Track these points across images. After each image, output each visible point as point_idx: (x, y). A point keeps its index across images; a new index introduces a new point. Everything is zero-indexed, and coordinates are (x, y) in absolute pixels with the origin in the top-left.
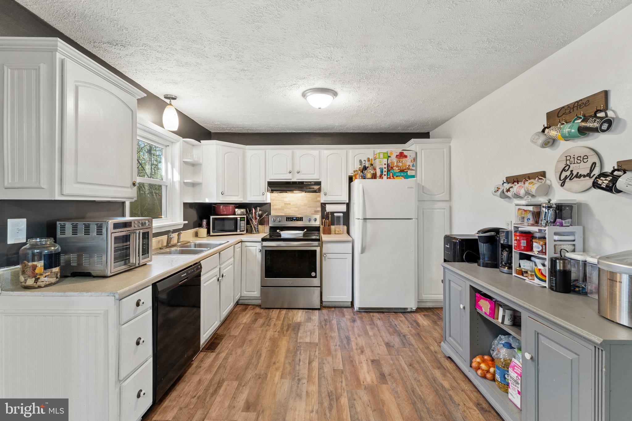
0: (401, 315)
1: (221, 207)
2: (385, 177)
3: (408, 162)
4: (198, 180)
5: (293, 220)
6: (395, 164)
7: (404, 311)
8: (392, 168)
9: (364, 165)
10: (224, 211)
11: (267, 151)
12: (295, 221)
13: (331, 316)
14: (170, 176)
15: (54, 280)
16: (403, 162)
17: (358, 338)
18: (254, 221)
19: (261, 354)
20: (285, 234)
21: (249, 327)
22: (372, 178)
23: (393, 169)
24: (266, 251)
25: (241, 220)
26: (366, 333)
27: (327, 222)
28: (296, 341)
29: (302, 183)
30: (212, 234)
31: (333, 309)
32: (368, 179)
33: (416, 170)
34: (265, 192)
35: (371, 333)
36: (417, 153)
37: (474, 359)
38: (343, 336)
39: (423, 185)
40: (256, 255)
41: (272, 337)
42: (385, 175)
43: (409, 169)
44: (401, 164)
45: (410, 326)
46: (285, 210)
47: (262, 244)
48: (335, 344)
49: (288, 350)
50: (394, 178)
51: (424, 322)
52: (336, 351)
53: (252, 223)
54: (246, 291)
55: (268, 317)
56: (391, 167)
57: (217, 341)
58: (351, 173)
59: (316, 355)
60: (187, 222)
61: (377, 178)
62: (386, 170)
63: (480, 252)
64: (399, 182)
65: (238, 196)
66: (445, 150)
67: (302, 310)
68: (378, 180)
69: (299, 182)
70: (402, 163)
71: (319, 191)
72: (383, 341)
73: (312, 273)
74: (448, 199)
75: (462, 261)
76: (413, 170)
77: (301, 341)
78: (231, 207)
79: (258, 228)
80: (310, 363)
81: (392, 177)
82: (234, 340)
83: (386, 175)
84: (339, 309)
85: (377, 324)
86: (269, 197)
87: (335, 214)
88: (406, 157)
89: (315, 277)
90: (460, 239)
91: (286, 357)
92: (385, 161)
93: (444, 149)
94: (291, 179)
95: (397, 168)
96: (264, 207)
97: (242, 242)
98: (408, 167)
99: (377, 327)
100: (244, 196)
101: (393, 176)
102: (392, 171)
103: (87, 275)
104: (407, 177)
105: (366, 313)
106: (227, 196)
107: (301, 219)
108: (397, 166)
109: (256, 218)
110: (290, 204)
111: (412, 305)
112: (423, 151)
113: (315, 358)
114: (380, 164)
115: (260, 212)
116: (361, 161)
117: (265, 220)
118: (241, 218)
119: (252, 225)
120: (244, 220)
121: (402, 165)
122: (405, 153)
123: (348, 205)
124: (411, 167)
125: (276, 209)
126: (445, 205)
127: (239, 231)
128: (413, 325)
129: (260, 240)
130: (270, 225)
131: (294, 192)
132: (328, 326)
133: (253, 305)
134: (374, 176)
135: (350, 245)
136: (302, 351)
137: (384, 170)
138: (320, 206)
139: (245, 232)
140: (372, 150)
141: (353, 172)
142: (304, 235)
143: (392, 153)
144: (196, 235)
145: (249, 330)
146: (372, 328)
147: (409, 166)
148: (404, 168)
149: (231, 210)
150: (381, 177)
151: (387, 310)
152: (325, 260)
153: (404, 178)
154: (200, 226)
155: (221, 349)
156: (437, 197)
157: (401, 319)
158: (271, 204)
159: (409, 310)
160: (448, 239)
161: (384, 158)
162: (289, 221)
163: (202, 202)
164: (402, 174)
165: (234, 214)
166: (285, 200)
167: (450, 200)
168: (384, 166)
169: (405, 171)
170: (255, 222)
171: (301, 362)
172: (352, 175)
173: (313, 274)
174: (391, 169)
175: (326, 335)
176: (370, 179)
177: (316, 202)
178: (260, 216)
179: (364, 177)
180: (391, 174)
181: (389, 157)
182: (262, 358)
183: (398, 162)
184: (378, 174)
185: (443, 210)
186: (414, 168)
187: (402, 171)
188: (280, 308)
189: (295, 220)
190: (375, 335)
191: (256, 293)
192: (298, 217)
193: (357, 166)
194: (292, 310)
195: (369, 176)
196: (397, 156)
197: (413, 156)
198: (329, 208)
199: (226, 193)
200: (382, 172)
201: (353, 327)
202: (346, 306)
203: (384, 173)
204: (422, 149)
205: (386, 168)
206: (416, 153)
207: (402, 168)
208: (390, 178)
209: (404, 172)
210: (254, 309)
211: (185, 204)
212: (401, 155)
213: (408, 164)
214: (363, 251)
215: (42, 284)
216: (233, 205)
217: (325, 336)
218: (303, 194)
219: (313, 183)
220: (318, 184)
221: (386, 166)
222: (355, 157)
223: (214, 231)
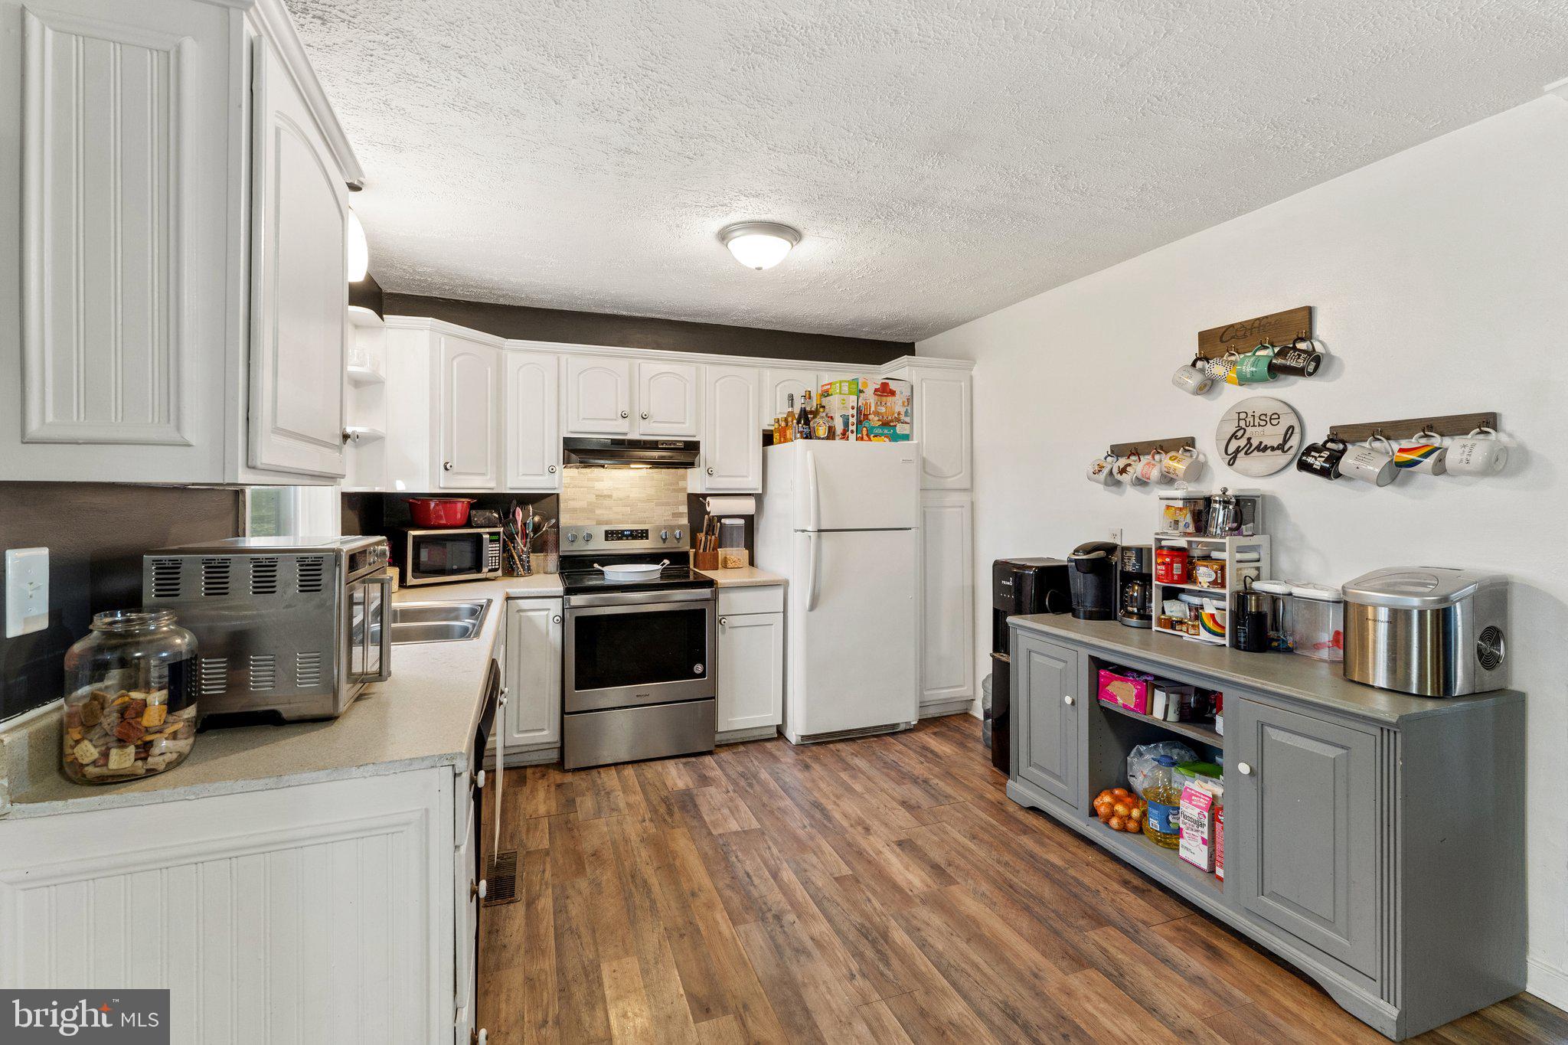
0: (890, 739)
1: (432, 505)
2: (852, 437)
3: (896, 404)
4: (374, 427)
5: (624, 538)
7: (891, 732)
8: (866, 416)
9: (801, 406)
10: (439, 517)
11: (566, 357)
12: (627, 539)
13: (749, 765)
16: (888, 404)
17: (841, 804)
18: (519, 540)
19: (646, 882)
20: (616, 574)
21: (566, 824)
22: (828, 438)
23: (867, 419)
25: (490, 541)
26: (850, 790)
27: (711, 540)
28: (710, 834)
29: (655, 443)
30: (411, 580)
31: (742, 748)
32: (819, 438)
33: (911, 424)
34: (557, 465)
35: (858, 788)
37: (1099, 799)
38: (806, 804)
39: (924, 455)
40: (548, 633)
41: (645, 836)
42: (852, 432)
43: (898, 420)
44: (883, 410)
45: (922, 759)
46: (598, 512)
47: (565, 602)
48: (800, 824)
49: (705, 858)
50: (870, 440)
51: (944, 748)
52: (812, 838)
53: (514, 547)
54: (519, 732)
55: (599, 791)
56: (864, 415)
57: (505, 873)
58: (769, 425)
59: (776, 855)
61: (837, 438)
62: (854, 420)
64: (880, 447)
65: (484, 474)
66: (963, 384)
67: (672, 762)
68: (838, 443)
69: (646, 442)
70: (886, 408)
72: (893, 798)
73: (695, 666)
74: (968, 486)
75: (1045, 611)
76: (906, 423)
77: (721, 831)
78: (459, 506)
79: (528, 562)
80: (775, 875)
81: (865, 437)
82: (548, 859)
83: (855, 433)
84: (756, 746)
85: (857, 766)
86: (559, 479)
87: (727, 522)
88: (893, 393)
89: (702, 674)
90: (1036, 567)
91: (712, 875)
92: (853, 401)
93: (961, 381)
94: (626, 434)
95: (877, 418)
96: (545, 502)
97: (508, 599)
98: (896, 415)
99: (862, 772)
100: (500, 477)
101: (867, 435)
102: (867, 425)
104: (895, 438)
105: (819, 747)
106: (457, 473)
107: (642, 535)
108: (877, 413)
109: (525, 536)
110: (610, 496)
111: (907, 714)
112: (924, 384)
113: (779, 862)
114: (840, 406)
115: (537, 519)
116: (791, 398)
117: (550, 538)
118: (491, 534)
119: (514, 554)
120: (498, 540)
121: (886, 412)
122: (892, 385)
123: (759, 498)
124: (902, 417)
125: (574, 510)
126: (964, 498)
127: (485, 570)
128: (926, 756)
130: (562, 552)
131: (632, 466)
132: (757, 788)
134: (831, 435)
135: (776, 593)
136: (739, 854)
137: (851, 420)
138: (686, 503)
139: (499, 573)
140: (813, 376)
141: (773, 423)
142: (664, 574)
143: (865, 384)
145: (570, 830)
146: (854, 777)
147: (899, 414)
148: (890, 418)
149: (459, 516)
150: (844, 436)
151: (859, 733)
152: (724, 632)
153: (890, 441)
155: (528, 891)
156: (950, 483)
157: (898, 748)
158: (561, 498)
159: (902, 727)
161: (850, 393)
162: (613, 540)
163: (384, 491)
164: (886, 431)
165: (472, 524)
166: (598, 485)
167: (970, 490)
168: (851, 412)
169: (892, 424)
170: (521, 546)
171: (754, 878)
172: (772, 428)
173: (698, 668)
174: (864, 419)
175: (769, 808)
176: (823, 439)
177: (675, 490)
178: (537, 528)
179: (806, 435)
180: (865, 429)
181: (861, 391)
182: (656, 889)
183: (879, 403)
184: (839, 429)
185: (960, 509)
186: (907, 419)
187: (885, 424)
188: (615, 764)
189: (627, 536)
190: (868, 790)
191: (545, 733)
192: (636, 531)
193: (784, 409)
194: (647, 763)
195: (822, 431)
196: (876, 390)
197: (906, 392)
198: (715, 506)
199: (456, 467)
200: (846, 424)
201: (814, 781)
202: (767, 737)
203: (851, 428)
204: (922, 379)
205: (855, 417)
206: (912, 388)
207: (885, 417)
208: (862, 439)
209: (890, 428)
210: (544, 776)
211: (346, 497)
212: (885, 390)
213: (897, 409)
214: (814, 603)
216: (466, 500)
217: (763, 809)
219: (681, 445)
220: (692, 447)
221: (855, 411)
222: (778, 388)
223: (418, 570)
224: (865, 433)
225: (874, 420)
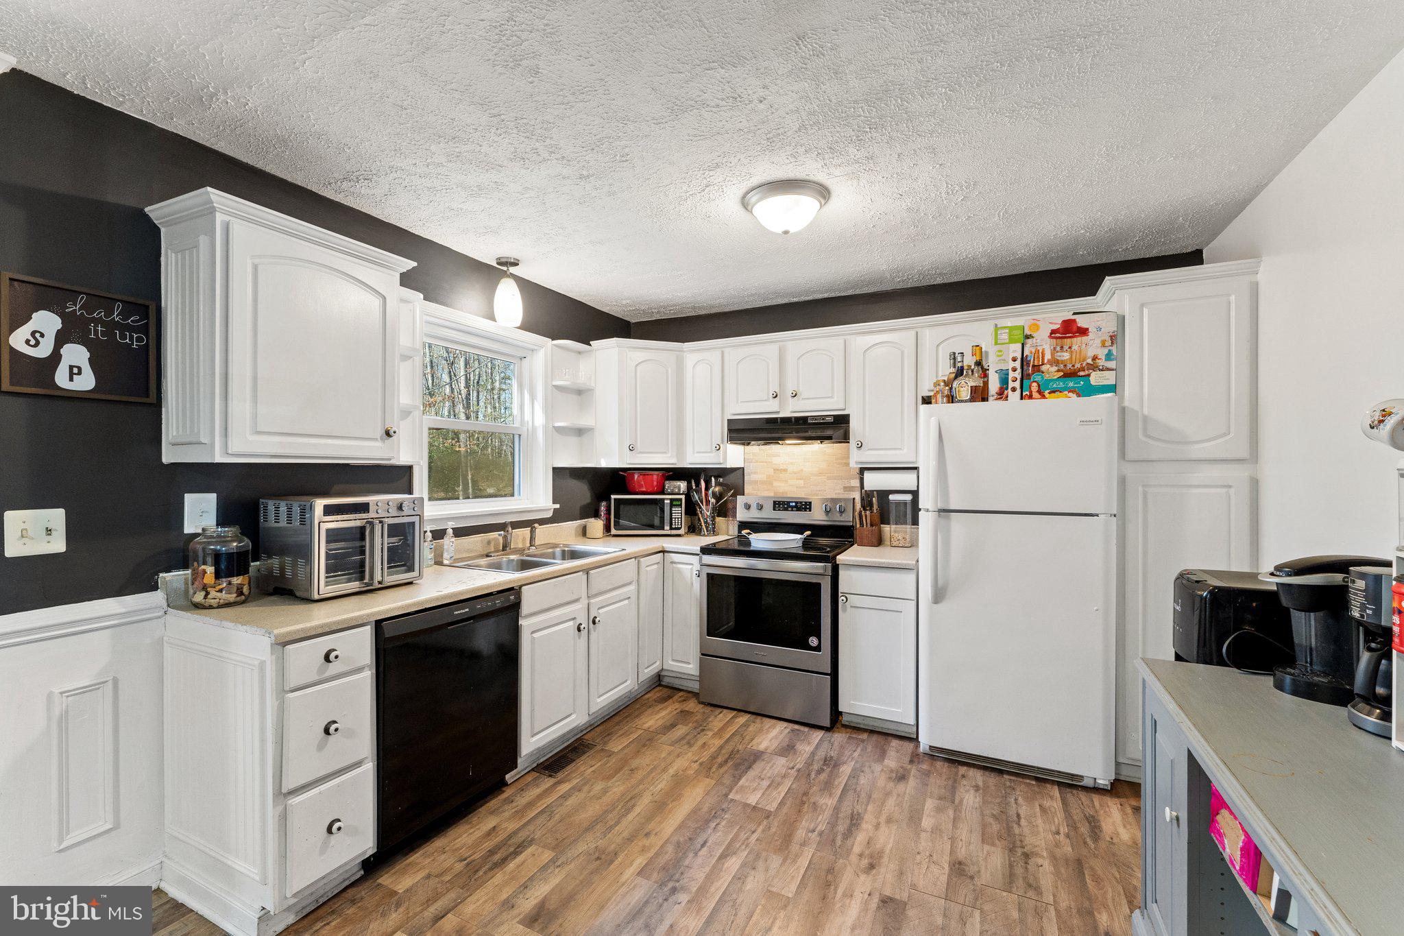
0: (1056, 791)
1: (636, 477)
2: (1014, 397)
3: (1091, 347)
4: (585, 421)
5: (790, 509)
6: (1048, 356)
7: (1069, 784)
8: (1037, 368)
9: (960, 365)
10: (641, 486)
11: (727, 351)
12: (792, 510)
13: (847, 753)
14: (527, 417)
15: (232, 597)
16: (1075, 347)
17: (883, 828)
18: (704, 507)
19: (633, 806)
20: (759, 540)
21: (648, 740)
22: (972, 399)
23: (1039, 371)
24: (711, 577)
25: (672, 505)
26: (914, 818)
28: (726, 795)
29: (805, 419)
30: (614, 531)
31: (865, 736)
32: (962, 401)
33: (1119, 371)
34: (723, 442)
35: (927, 823)
36: (1124, 316)
38: (846, 810)
39: (1146, 412)
40: (692, 584)
41: (680, 773)
42: (1014, 389)
43: (1094, 367)
44: (1066, 356)
45: (1064, 829)
46: (775, 484)
47: (701, 560)
48: (812, 826)
49: (695, 811)
50: (1043, 397)
52: (804, 844)
53: (701, 512)
54: (673, 660)
55: (701, 725)
56: (1034, 366)
57: (572, 756)
58: (929, 391)
59: (750, 840)
60: (558, 506)
61: (991, 399)
62: (1018, 374)
63: (1296, 640)
64: (1062, 406)
65: (665, 453)
66: (1233, 298)
67: (785, 724)
68: (992, 404)
69: (797, 419)
70: (1071, 353)
71: (845, 438)
72: (952, 853)
73: (811, 639)
74: (1244, 453)
76: (1108, 369)
77: (737, 797)
78: (655, 477)
79: (714, 524)
80: (722, 857)
81: (1035, 394)
82: (605, 759)
83: (1018, 391)
84: (881, 739)
85: (961, 801)
86: (734, 455)
87: (891, 497)
88: (1084, 332)
89: (818, 649)
90: (1215, 587)
91: (681, 827)
92: (1015, 351)
93: (1229, 295)
94: (778, 412)
95: (1055, 368)
96: (728, 479)
97: (663, 552)
98: (1090, 361)
99: (957, 810)
100: (680, 452)
101: (1039, 392)
102: (1037, 377)
104: (1087, 391)
105: (946, 764)
106: (641, 452)
107: (805, 506)
108: (1054, 362)
109: (708, 502)
110: (785, 470)
111: (1099, 771)
112: (1146, 311)
113: (743, 847)
114: (1005, 357)
115: (717, 489)
116: (953, 357)
117: (730, 506)
118: (671, 500)
119: (700, 517)
120: (680, 505)
121: (1071, 358)
122: (1082, 321)
124: (1101, 363)
125: (756, 482)
127: (667, 527)
128: (1076, 829)
129: (697, 549)
130: (742, 515)
131: (787, 442)
132: (823, 776)
133: (689, 692)
134: (980, 394)
135: (912, 577)
136: (723, 823)
137: (1011, 375)
138: (856, 475)
139: (682, 531)
140: (988, 326)
141: (932, 388)
142: (806, 544)
143: (1035, 326)
144: (584, 532)
145: (645, 745)
146: (939, 810)
147: (1095, 358)
148: (1078, 365)
149: (655, 483)
150: (1002, 395)
152: (845, 610)
153: (1079, 395)
154: (596, 515)
155: (569, 774)
156: (1197, 451)
157: (1047, 803)
158: (746, 471)
159: (1087, 782)
160: (1186, 584)
161: (1012, 341)
162: (779, 510)
163: (594, 466)
164: (1071, 384)
165: (663, 492)
166: (776, 460)
167: (1254, 455)
168: (1012, 364)
169: (1082, 373)
170: (706, 511)
171: (705, 849)
172: (932, 394)
173: (813, 641)
174: (1034, 372)
175: (804, 799)
176: (966, 401)
178: (718, 497)
179: (951, 399)
180: (1034, 384)
181: (1027, 337)
182: (630, 817)
183: (1058, 348)
184: (994, 385)
185: (1224, 490)
186: (1112, 364)
187: (1070, 374)
188: (739, 711)
189: (792, 507)
190: (936, 830)
191: (690, 666)
192: (801, 502)
193: (946, 371)
194: (764, 719)
195: (965, 393)
196: (1053, 332)
197: (1110, 326)
198: (873, 481)
199: (639, 447)
200: (1004, 381)
201: (888, 794)
202: (903, 734)
203: (1011, 385)
204: (1142, 306)
205: (1019, 370)
206: (1121, 320)
207: (1069, 366)
208: (1031, 397)
209: (1076, 378)
210: (684, 700)
211: (557, 471)
212: (1069, 329)
213: (1091, 353)
214: (939, 596)
215: (214, 602)
216: (660, 473)
217: (801, 802)
218: (816, 446)
219: (830, 419)
220: (842, 421)
221: (1018, 364)
222: (940, 348)
223: (617, 526)
224: (1034, 387)
225: (1051, 371)
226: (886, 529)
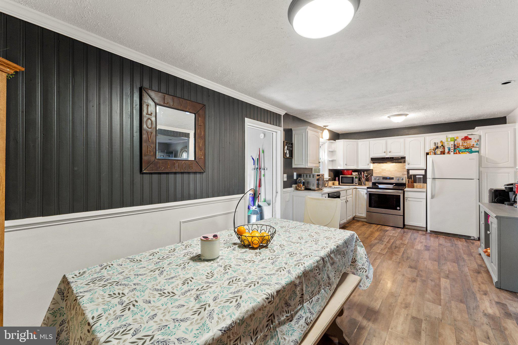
1: (345, 171)
2: (452, 153)
3: (472, 142)
4: (335, 159)
6: (461, 144)
7: (467, 238)
8: (458, 147)
9: (437, 145)
10: (346, 173)
14: (323, 157)
16: (468, 142)
22: (441, 154)
24: (369, 194)
25: (355, 178)
29: (393, 158)
30: (341, 184)
32: (438, 154)
33: (480, 147)
34: (369, 163)
36: (481, 136)
39: (487, 157)
40: (364, 196)
42: (452, 152)
43: (473, 147)
44: (466, 144)
46: (382, 173)
47: (367, 190)
48: (406, 238)
49: (379, 235)
50: (460, 153)
54: (358, 214)
55: (370, 226)
56: (457, 146)
59: (394, 238)
60: (330, 178)
61: (446, 154)
62: (453, 148)
63: (510, 198)
64: (465, 156)
65: (354, 166)
67: (391, 227)
69: (391, 158)
70: (467, 144)
71: (405, 162)
72: (439, 243)
75: (495, 202)
76: (477, 147)
77: (387, 234)
78: (350, 171)
79: (365, 183)
80: (389, 239)
81: (458, 153)
83: (453, 152)
86: (372, 166)
87: (417, 176)
88: (470, 139)
89: (400, 210)
90: (495, 190)
92: (452, 143)
93: (508, 131)
94: (385, 156)
96: (369, 172)
97: (356, 188)
100: (357, 165)
101: (459, 152)
102: (458, 149)
103: (310, 189)
104: (471, 152)
105: (435, 233)
106: (348, 166)
107: (392, 178)
108: (462, 145)
109: (364, 178)
110: (385, 170)
112: (487, 134)
114: (449, 145)
115: (366, 174)
116: (435, 143)
117: (370, 178)
118: (355, 177)
120: (357, 178)
121: (467, 145)
122: (470, 137)
123: (426, 171)
124: (475, 146)
125: (376, 173)
127: (354, 183)
129: (366, 188)
130: (373, 181)
131: (387, 163)
132: (405, 233)
134: (443, 153)
135: (425, 194)
137: (451, 148)
138: (406, 171)
139: (358, 184)
140: (445, 136)
141: (429, 150)
142: (394, 186)
143: (457, 138)
144: (333, 184)
145: (360, 227)
147: (473, 145)
148: (469, 146)
149: (350, 173)
150: (449, 153)
152: (406, 201)
153: (469, 153)
154: (335, 180)
156: (501, 165)
158: (373, 170)
159: (472, 238)
160: (490, 190)
161: (451, 140)
162: (384, 179)
163: (337, 169)
164: (467, 150)
165: (352, 174)
166: (382, 167)
167: (515, 166)
168: (451, 146)
169: (470, 148)
170: (363, 180)
172: (429, 152)
173: (398, 208)
174: (457, 148)
177: (403, 168)
178: (367, 176)
179: (435, 154)
181: (455, 140)
183: (464, 142)
184: (447, 150)
186: (478, 146)
188: (378, 224)
189: (388, 179)
191: (364, 215)
192: (390, 178)
193: (433, 147)
194: (385, 226)
195: (439, 153)
196: (462, 139)
197: (478, 138)
198: (411, 172)
199: (348, 164)
200: (449, 149)
202: (422, 230)
203: (451, 150)
204: (486, 133)
205: (453, 147)
206: (480, 136)
207: (466, 146)
208: (456, 153)
209: (468, 149)
210: (362, 222)
211: (329, 170)
212: (466, 138)
213: (472, 144)
214: (433, 197)
215: (302, 190)
216: (351, 170)
218: (394, 164)
219: (400, 158)
220: (403, 158)
221: (453, 146)
222: (431, 141)
223: (342, 183)
224: (457, 151)
225: (462, 148)
226: (415, 184)
